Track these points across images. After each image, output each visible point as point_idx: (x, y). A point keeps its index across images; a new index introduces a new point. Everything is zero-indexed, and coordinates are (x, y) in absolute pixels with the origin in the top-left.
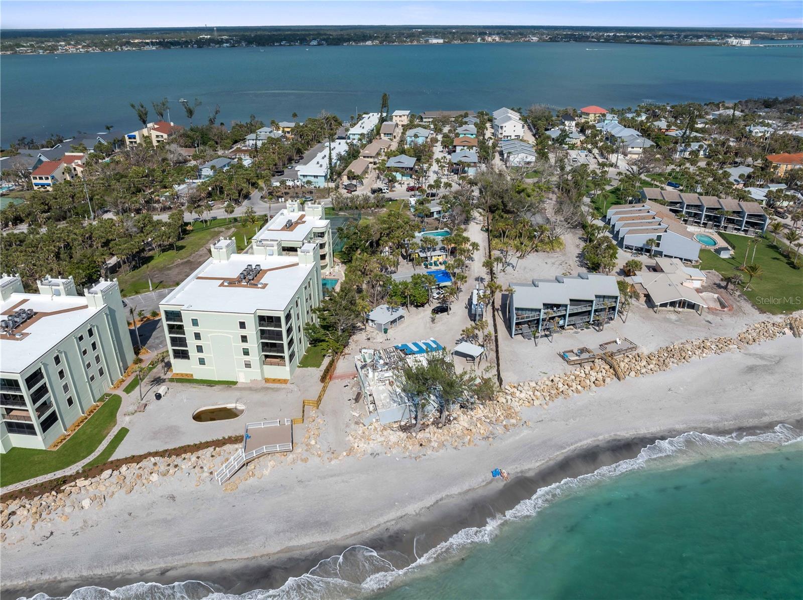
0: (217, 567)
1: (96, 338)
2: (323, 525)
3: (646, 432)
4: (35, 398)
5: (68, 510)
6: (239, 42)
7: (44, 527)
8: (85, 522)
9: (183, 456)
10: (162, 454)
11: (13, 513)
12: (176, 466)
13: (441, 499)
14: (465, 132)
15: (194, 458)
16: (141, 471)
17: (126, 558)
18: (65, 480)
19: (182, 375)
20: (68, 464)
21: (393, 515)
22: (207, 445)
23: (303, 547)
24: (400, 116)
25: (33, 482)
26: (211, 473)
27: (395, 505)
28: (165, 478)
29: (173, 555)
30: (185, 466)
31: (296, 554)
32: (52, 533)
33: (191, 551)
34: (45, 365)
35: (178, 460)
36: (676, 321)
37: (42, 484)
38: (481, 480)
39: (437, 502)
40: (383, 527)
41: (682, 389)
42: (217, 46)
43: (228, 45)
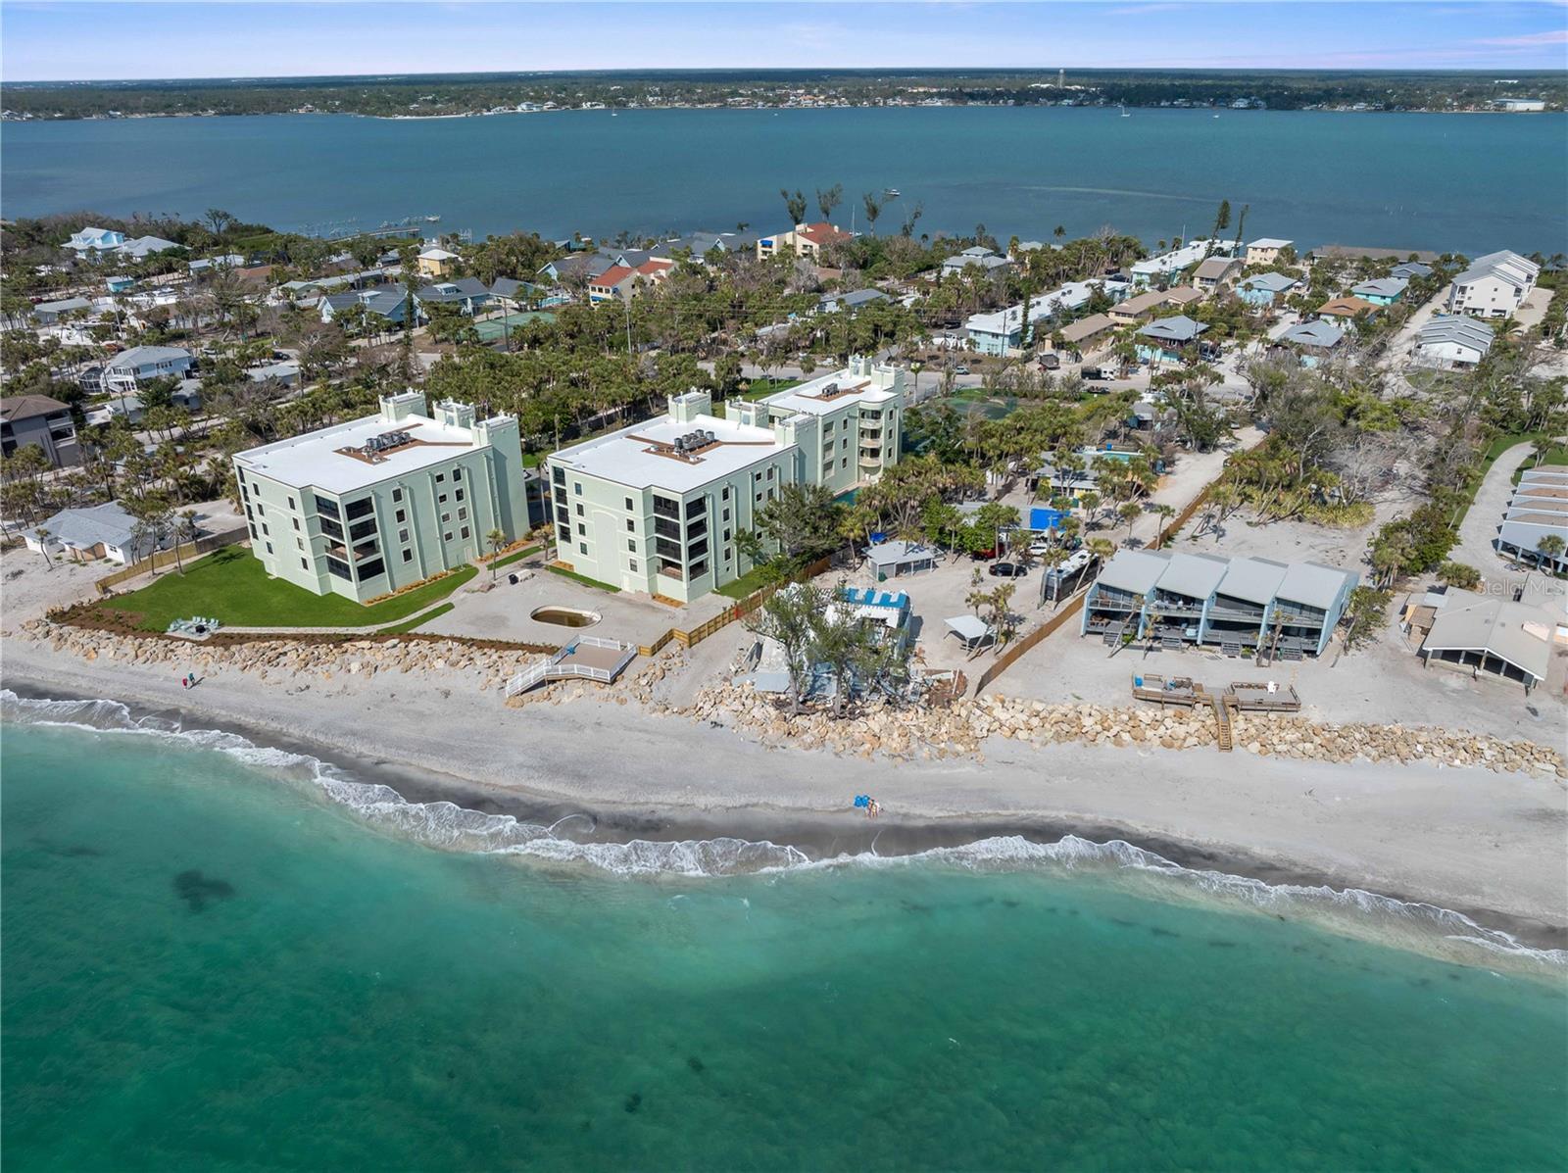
0: (433, 778)
1: (464, 484)
2: (579, 777)
3: (1184, 837)
4: (356, 533)
5: (334, 668)
6: (1094, 97)
7: (304, 678)
8: (345, 687)
9: (486, 650)
10: (462, 641)
11: (285, 654)
12: (471, 659)
13: (754, 805)
14: (1369, 291)
15: (495, 657)
16: (429, 652)
17: (354, 734)
18: (350, 638)
19: (565, 564)
20: (366, 624)
21: (673, 797)
22: (522, 646)
23: (538, 793)
24: (1263, 250)
25: (324, 630)
26: (505, 681)
27: (685, 787)
28: (452, 669)
29: (399, 748)
30: (481, 661)
31: (524, 797)
32: (308, 687)
33: (419, 751)
34: (378, 497)
35: (477, 654)
36: (1454, 691)
37: (328, 635)
38: (832, 802)
39: (747, 806)
40: (651, 807)
41: (1338, 799)
42: (1052, 103)
43: (1071, 102)
